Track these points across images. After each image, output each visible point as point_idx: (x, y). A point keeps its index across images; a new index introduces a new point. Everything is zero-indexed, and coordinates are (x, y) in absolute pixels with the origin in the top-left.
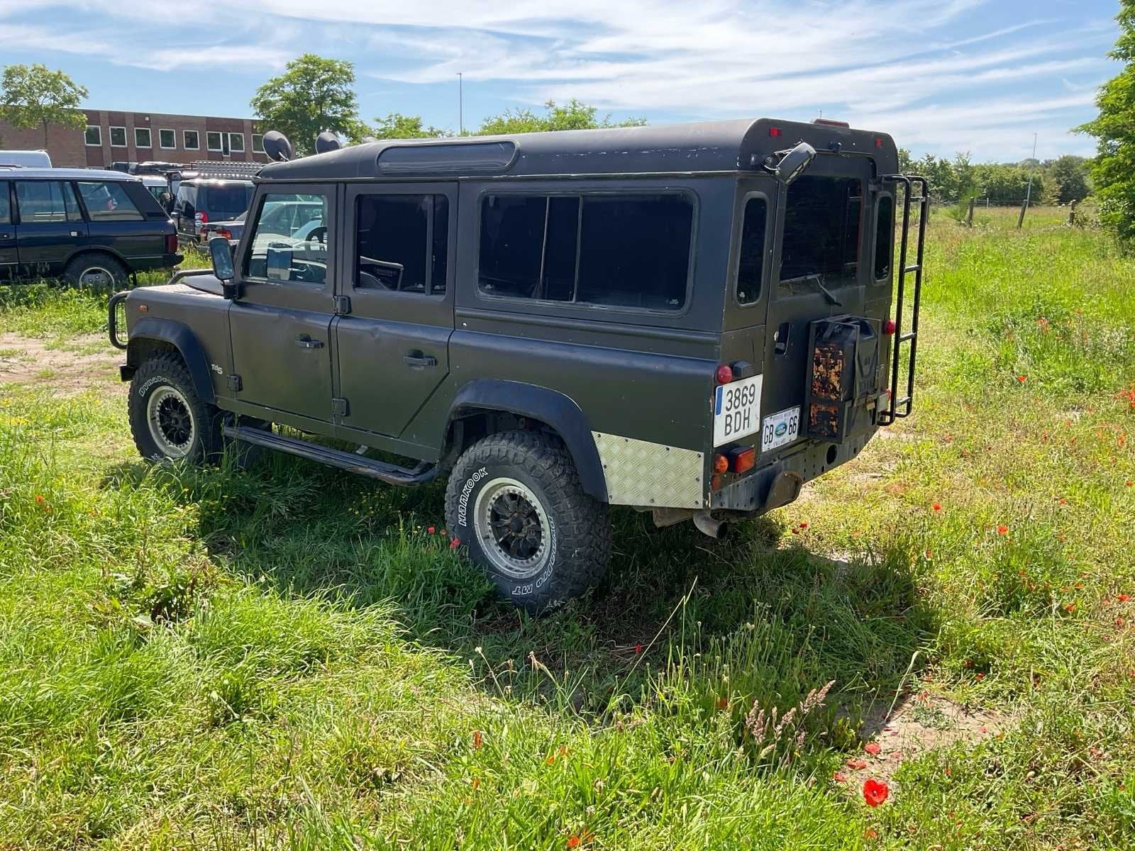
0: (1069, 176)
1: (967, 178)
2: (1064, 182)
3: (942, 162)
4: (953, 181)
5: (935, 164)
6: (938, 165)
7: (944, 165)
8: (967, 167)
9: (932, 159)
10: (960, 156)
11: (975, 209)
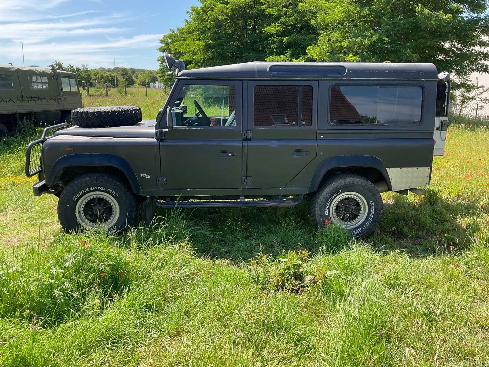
0: (127, 75)
1: (89, 75)
2: (125, 78)
3: (77, 68)
4: (83, 77)
5: (74, 69)
6: (75, 69)
7: (78, 70)
8: (87, 71)
9: (72, 67)
10: (84, 66)
11: (127, 89)
